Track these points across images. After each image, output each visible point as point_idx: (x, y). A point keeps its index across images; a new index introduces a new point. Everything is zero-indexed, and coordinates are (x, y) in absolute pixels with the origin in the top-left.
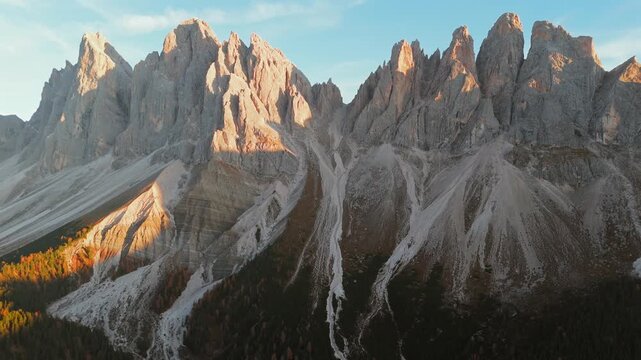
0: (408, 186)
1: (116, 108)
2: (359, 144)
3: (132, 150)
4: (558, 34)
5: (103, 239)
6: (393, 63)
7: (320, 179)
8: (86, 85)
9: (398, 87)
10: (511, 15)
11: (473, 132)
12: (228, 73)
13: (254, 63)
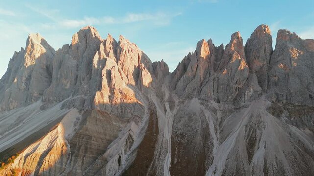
0: (210, 127)
1: (46, 74)
2: (179, 97)
3: (52, 99)
4: (293, 37)
5: (24, 163)
6: (198, 52)
7: (157, 120)
8: (29, 62)
9: (201, 66)
10: (265, 26)
11: (246, 93)
12: (106, 57)
13: (120, 52)
